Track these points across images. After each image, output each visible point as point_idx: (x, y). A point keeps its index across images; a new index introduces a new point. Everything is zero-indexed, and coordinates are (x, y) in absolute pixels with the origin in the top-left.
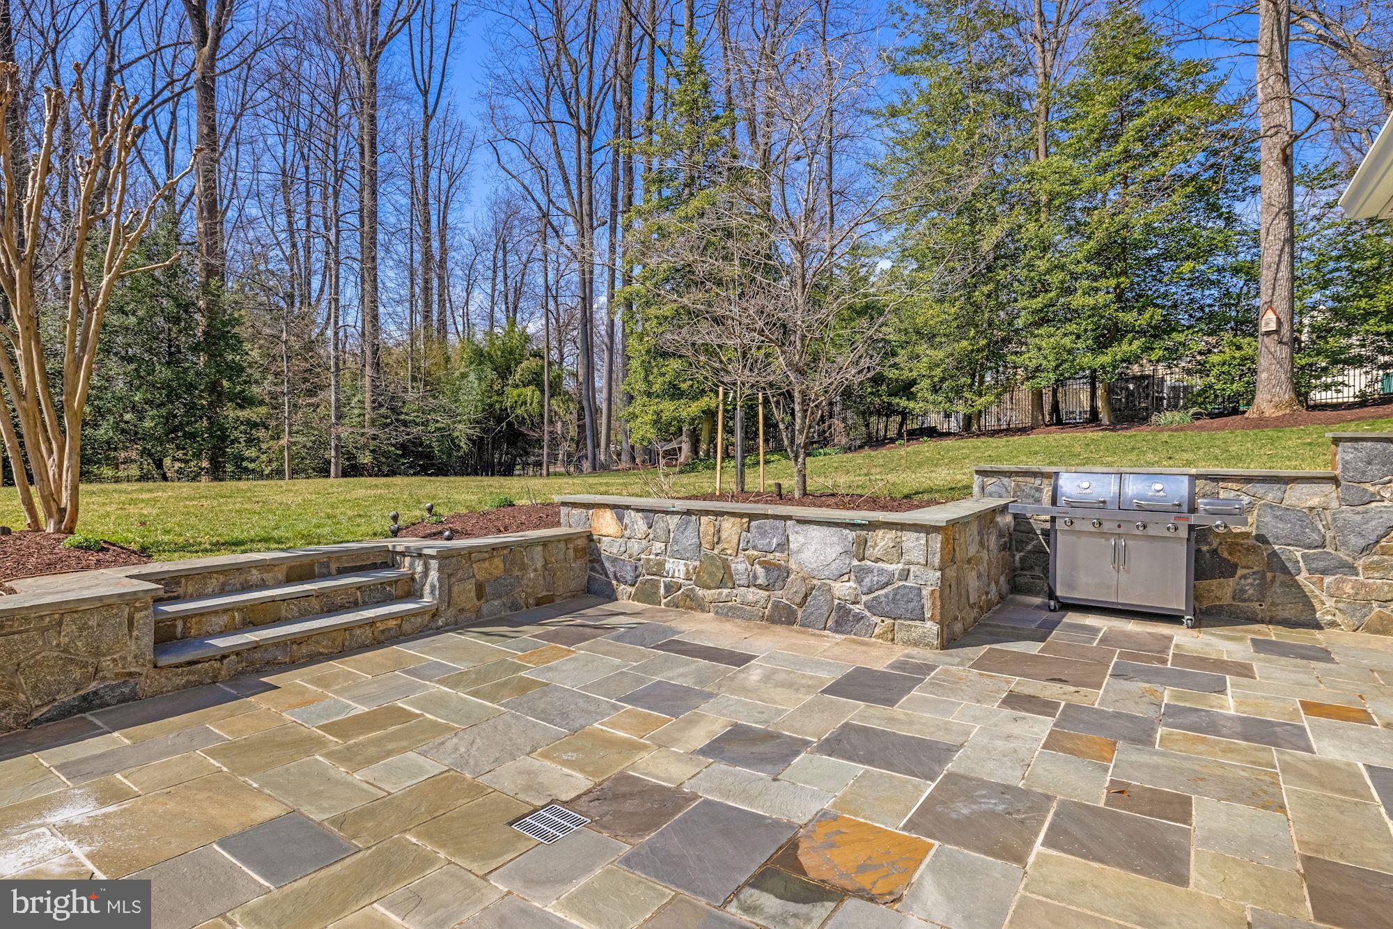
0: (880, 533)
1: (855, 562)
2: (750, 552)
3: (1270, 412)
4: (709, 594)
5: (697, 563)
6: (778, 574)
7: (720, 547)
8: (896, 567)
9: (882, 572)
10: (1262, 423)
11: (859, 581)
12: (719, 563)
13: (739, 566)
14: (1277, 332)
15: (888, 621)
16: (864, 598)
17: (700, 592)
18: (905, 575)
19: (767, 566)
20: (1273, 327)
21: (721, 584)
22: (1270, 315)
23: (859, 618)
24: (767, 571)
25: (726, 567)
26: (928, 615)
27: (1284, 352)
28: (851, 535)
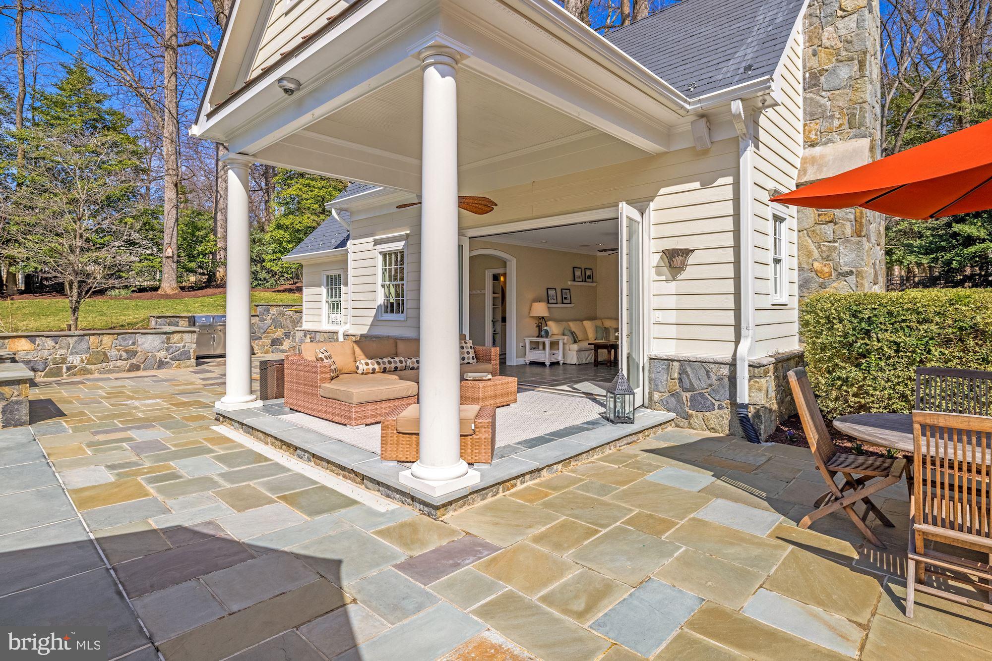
0: (175, 335)
1: (166, 345)
2: (118, 347)
3: (169, 291)
4: (93, 367)
5: (88, 355)
6: (132, 354)
7: (102, 347)
8: (181, 345)
9: (176, 347)
10: (167, 297)
11: (167, 351)
12: (101, 353)
13: (113, 353)
14: (172, 257)
15: (178, 362)
16: (169, 356)
17: (89, 367)
18: (184, 347)
19: (127, 352)
20: (171, 254)
21: (103, 361)
22: (169, 250)
23: (167, 363)
24: (127, 353)
25: (105, 355)
26: (192, 357)
27: (174, 266)
28: (165, 336)
